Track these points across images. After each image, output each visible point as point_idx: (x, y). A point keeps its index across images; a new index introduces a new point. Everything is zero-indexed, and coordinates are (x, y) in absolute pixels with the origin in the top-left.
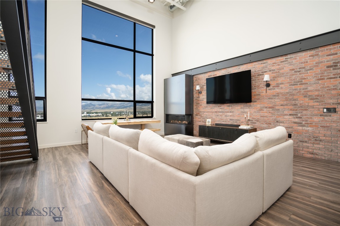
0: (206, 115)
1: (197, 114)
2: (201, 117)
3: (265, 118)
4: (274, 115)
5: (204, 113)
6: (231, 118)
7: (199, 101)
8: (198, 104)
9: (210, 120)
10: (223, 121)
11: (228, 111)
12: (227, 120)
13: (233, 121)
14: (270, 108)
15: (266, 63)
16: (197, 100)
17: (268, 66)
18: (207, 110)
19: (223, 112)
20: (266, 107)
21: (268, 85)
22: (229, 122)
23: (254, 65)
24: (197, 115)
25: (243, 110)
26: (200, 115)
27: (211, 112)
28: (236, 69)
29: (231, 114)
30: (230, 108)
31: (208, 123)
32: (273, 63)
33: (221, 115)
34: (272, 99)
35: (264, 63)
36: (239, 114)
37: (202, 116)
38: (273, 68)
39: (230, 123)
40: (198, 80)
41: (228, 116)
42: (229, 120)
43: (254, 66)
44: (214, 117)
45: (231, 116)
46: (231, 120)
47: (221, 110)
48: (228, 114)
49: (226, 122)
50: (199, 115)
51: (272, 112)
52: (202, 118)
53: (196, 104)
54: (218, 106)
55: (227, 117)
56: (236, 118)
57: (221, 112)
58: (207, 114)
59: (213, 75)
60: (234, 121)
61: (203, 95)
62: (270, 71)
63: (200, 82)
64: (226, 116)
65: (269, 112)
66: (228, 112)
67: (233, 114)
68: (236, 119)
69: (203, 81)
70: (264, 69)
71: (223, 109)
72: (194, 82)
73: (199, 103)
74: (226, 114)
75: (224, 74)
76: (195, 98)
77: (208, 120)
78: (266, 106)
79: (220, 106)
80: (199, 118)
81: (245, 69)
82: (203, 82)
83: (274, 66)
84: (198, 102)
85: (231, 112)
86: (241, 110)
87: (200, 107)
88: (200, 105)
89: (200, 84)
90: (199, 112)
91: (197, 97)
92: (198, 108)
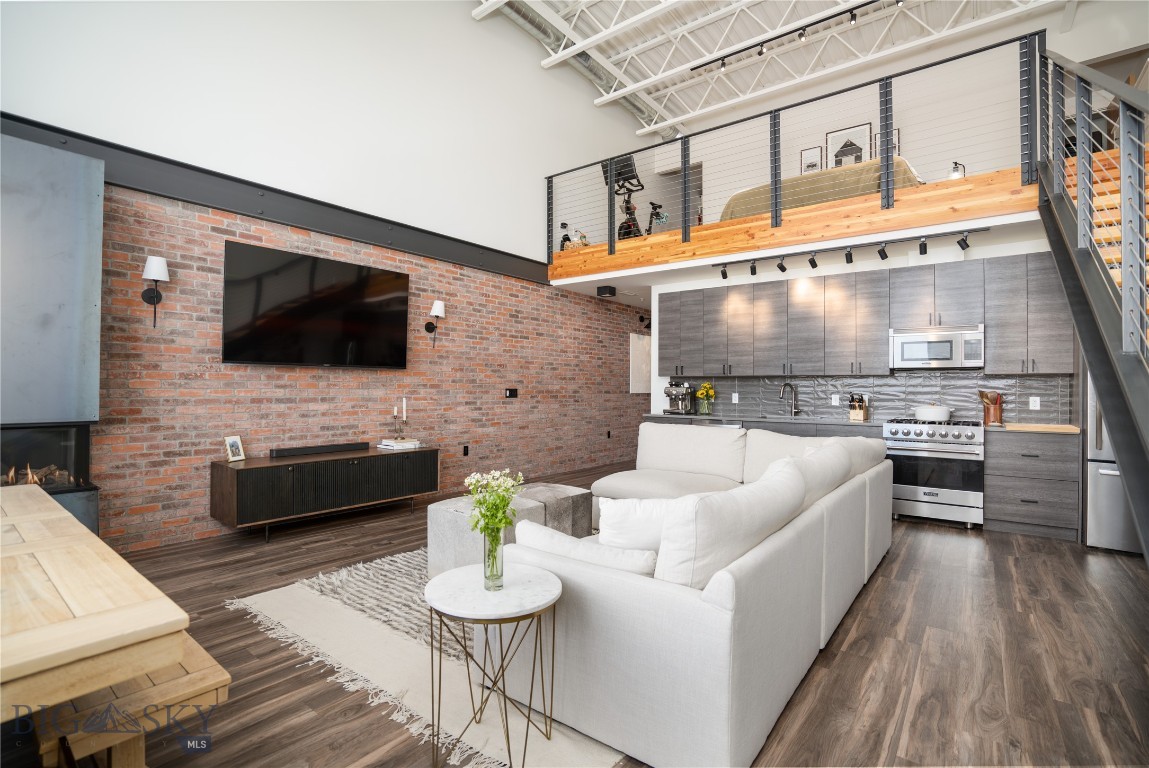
0: (197, 418)
1: (120, 412)
2: (154, 429)
3: (422, 414)
4: (441, 405)
5: (179, 409)
6: (328, 421)
7: (137, 339)
8: (127, 356)
10: (291, 438)
11: (311, 396)
12: (308, 430)
13: (331, 432)
14: (432, 386)
15: (425, 267)
17: (430, 278)
18: (202, 392)
19: (290, 401)
20: (425, 386)
21: (430, 327)
22: (317, 436)
23: (400, 261)
24: (122, 421)
25: (365, 392)
26: (144, 421)
27: (230, 402)
28: (348, 250)
29: (323, 407)
30: (322, 384)
31: (234, 455)
32: (440, 275)
33: (280, 415)
34: (435, 363)
35: (422, 266)
36: (353, 407)
37: (163, 423)
38: (438, 286)
39: (319, 442)
40: (131, 219)
41: (314, 416)
42: (316, 430)
43: (399, 264)
44: (245, 424)
45: (324, 414)
46: (323, 428)
47: (280, 393)
48: (312, 406)
49: (303, 437)
50: (136, 420)
51: (436, 397)
52: (160, 435)
54: (269, 377)
55: (310, 420)
56: (344, 421)
57: (279, 401)
58: (201, 410)
59: (242, 235)
60: (338, 432)
61: (172, 315)
62: (434, 291)
63: (147, 237)
64: (303, 416)
65: (431, 399)
66: (314, 400)
67: (332, 405)
68: (344, 424)
69: (173, 242)
70: (422, 281)
71: (291, 386)
73: (138, 356)
74: (304, 407)
75: (298, 247)
77: (229, 440)
78: (425, 382)
79: (279, 378)
80: (134, 439)
81: (374, 262)
82: (173, 247)
83: (441, 281)
84: (130, 344)
85: (323, 400)
86: (360, 391)
87: (150, 376)
88: (146, 367)
89: (146, 248)
90: (138, 402)
91: (122, 320)
92: (126, 378)
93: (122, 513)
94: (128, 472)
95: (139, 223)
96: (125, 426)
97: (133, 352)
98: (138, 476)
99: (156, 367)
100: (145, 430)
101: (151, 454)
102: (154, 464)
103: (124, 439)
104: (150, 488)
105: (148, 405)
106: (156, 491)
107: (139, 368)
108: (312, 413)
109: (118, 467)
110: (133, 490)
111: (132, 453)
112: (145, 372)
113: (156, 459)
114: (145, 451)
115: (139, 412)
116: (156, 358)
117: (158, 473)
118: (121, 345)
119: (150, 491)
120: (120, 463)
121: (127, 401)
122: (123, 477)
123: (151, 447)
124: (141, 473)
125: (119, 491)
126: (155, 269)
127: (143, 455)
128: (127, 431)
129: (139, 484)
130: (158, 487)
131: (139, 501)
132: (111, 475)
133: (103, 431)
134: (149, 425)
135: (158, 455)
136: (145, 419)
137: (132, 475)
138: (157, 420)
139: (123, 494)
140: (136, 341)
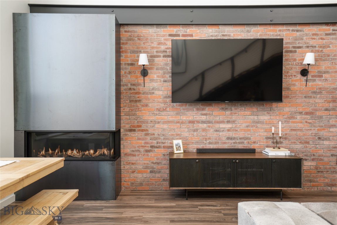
0: (164, 130)
1: (134, 126)
2: (147, 134)
3: (298, 133)
4: (315, 126)
5: (157, 126)
6: (231, 134)
8: (136, 101)
9: (180, 142)
10: (210, 143)
11: (221, 119)
12: (220, 139)
13: (234, 141)
14: (307, 113)
15: (301, 31)
16: (133, 91)
17: (305, 38)
18: (166, 117)
19: (209, 122)
20: (301, 113)
21: (304, 72)
22: (225, 143)
23: (280, 31)
24: (134, 130)
25: (256, 117)
26: (142, 131)
27: (178, 122)
28: (242, 31)
29: (229, 126)
30: (228, 113)
31: (177, 150)
32: (313, 35)
33: (204, 130)
34: (311, 97)
35: (297, 31)
36: (247, 126)
37: (150, 131)
38: (311, 42)
39: (226, 146)
40: (136, 39)
41: (223, 131)
42: (224, 139)
43: (279, 33)
44: (186, 134)
45: (228, 130)
46: (228, 138)
47: (204, 118)
48: (222, 126)
49: (216, 143)
50: (139, 130)
51: (310, 121)
52: (149, 138)
53: (131, 101)
54: (198, 109)
55: (221, 133)
56: (241, 134)
57: (203, 122)
58: (165, 126)
59: (183, 36)
60: (238, 141)
61: (152, 80)
62: (308, 47)
63: (143, 45)
64: (217, 131)
65: (306, 122)
66: (222, 122)
67: (234, 125)
68: (241, 136)
69: (153, 45)
70: (297, 42)
71: (209, 114)
72: (123, 44)
73: (140, 101)
74: (217, 126)
75: (212, 36)
76: (127, 85)
78: (301, 110)
79: (203, 110)
80: (139, 139)
81: (260, 35)
82: (153, 48)
83: (314, 39)
84: (137, 96)
85: (228, 122)
86: (252, 117)
87: (144, 110)
88: (143, 106)
89: (142, 51)
90: (140, 122)
91: (134, 85)
92: (136, 111)
93: (135, 172)
94: (137, 153)
95: (139, 39)
96: (136, 133)
97: (138, 99)
98: (140, 156)
99: (147, 105)
100: (143, 135)
101: (145, 146)
102: (147, 151)
103: (135, 139)
104: (145, 162)
105: (144, 123)
106: (147, 164)
107: (140, 106)
108: (222, 129)
109: (133, 151)
110: (139, 162)
111: (138, 145)
112: (143, 108)
113: (147, 149)
114: (143, 145)
115: (140, 126)
116: (147, 102)
117: (148, 155)
118: (134, 96)
119: (145, 163)
120: (134, 149)
121: (136, 121)
122: (134, 155)
123: (145, 143)
124: (142, 155)
125: (134, 162)
126: (143, 60)
127: (142, 146)
128: (136, 135)
129: (141, 159)
130: (148, 162)
131: (141, 167)
132: (131, 154)
133: (128, 134)
134: (144, 133)
135: (148, 147)
136: (143, 130)
137: (138, 155)
138: (147, 130)
139: (135, 163)
140: (139, 94)
